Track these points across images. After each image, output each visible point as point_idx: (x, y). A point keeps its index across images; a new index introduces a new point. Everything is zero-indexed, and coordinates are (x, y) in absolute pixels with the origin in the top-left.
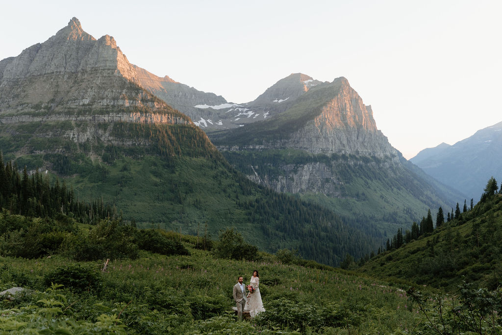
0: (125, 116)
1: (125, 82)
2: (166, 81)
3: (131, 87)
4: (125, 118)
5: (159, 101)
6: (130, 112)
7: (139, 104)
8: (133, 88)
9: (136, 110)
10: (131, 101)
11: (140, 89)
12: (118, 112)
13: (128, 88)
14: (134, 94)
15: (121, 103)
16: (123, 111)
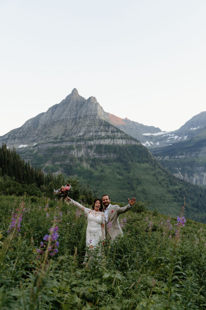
0: (102, 141)
1: (102, 122)
2: (126, 120)
3: (105, 124)
4: (102, 142)
5: (121, 132)
6: (105, 139)
7: (110, 134)
8: (107, 125)
9: (108, 137)
10: (106, 133)
11: (111, 125)
12: (98, 139)
13: (104, 125)
14: (107, 129)
15: (100, 134)
16: (101, 138)
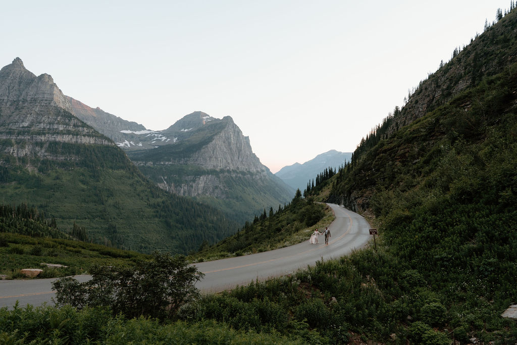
0: (59, 137)
1: (60, 112)
2: (98, 110)
3: (65, 115)
4: (59, 138)
5: (88, 127)
6: (64, 134)
7: (71, 128)
8: (67, 116)
9: (69, 133)
10: (65, 126)
11: (73, 116)
12: (53, 134)
13: (62, 116)
14: (67, 121)
15: (56, 126)
16: (58, 133)
